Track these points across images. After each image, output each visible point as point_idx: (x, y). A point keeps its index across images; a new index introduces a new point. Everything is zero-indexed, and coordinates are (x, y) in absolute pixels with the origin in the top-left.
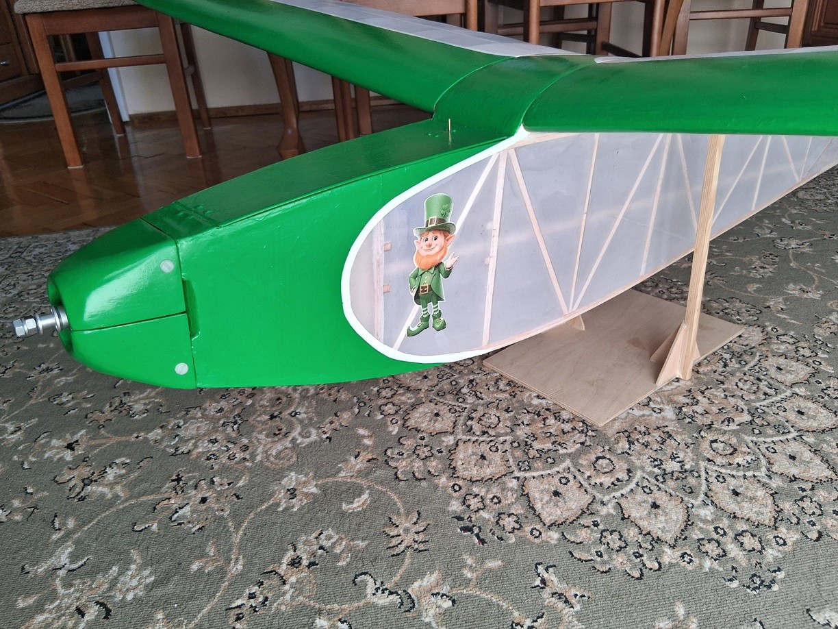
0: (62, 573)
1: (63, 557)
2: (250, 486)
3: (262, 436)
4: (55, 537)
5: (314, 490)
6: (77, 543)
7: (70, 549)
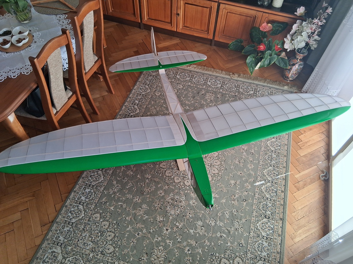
0: (194, 231)
1: (192, 231)
2: (190, 208)
3: (180, 204)
4: (187, 232)
5: (195, 201)
6: (190, 229)
7: (191, 230)
